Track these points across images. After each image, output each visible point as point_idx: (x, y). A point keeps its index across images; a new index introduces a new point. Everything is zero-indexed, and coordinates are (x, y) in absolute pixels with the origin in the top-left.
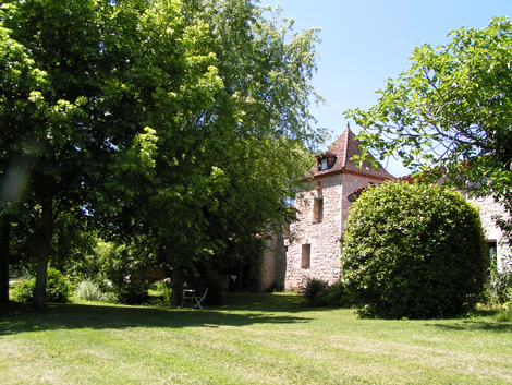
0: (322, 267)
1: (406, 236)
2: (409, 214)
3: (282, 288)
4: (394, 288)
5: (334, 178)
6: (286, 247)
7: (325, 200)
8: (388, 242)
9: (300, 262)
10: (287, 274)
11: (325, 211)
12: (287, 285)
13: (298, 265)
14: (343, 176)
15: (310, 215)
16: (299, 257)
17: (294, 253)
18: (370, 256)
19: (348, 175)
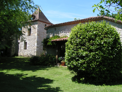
0: (31, 49)
1: (104, 47)
2: (105, 37)
3: (17, 55)
4: (100, 71)
5: (35, 23)
6: (19, 43)
7: (32, 29)
8: (97, 50)
9: (23, 47)
10: (19, 51)
11: (32, 32)
12: (19, 54)
13: (23, 48)
14: (38, 22)
15: (27, 34)
16: (23, 46)
17: (21, 45)
18: (87, 56)
19: (39, 22)
